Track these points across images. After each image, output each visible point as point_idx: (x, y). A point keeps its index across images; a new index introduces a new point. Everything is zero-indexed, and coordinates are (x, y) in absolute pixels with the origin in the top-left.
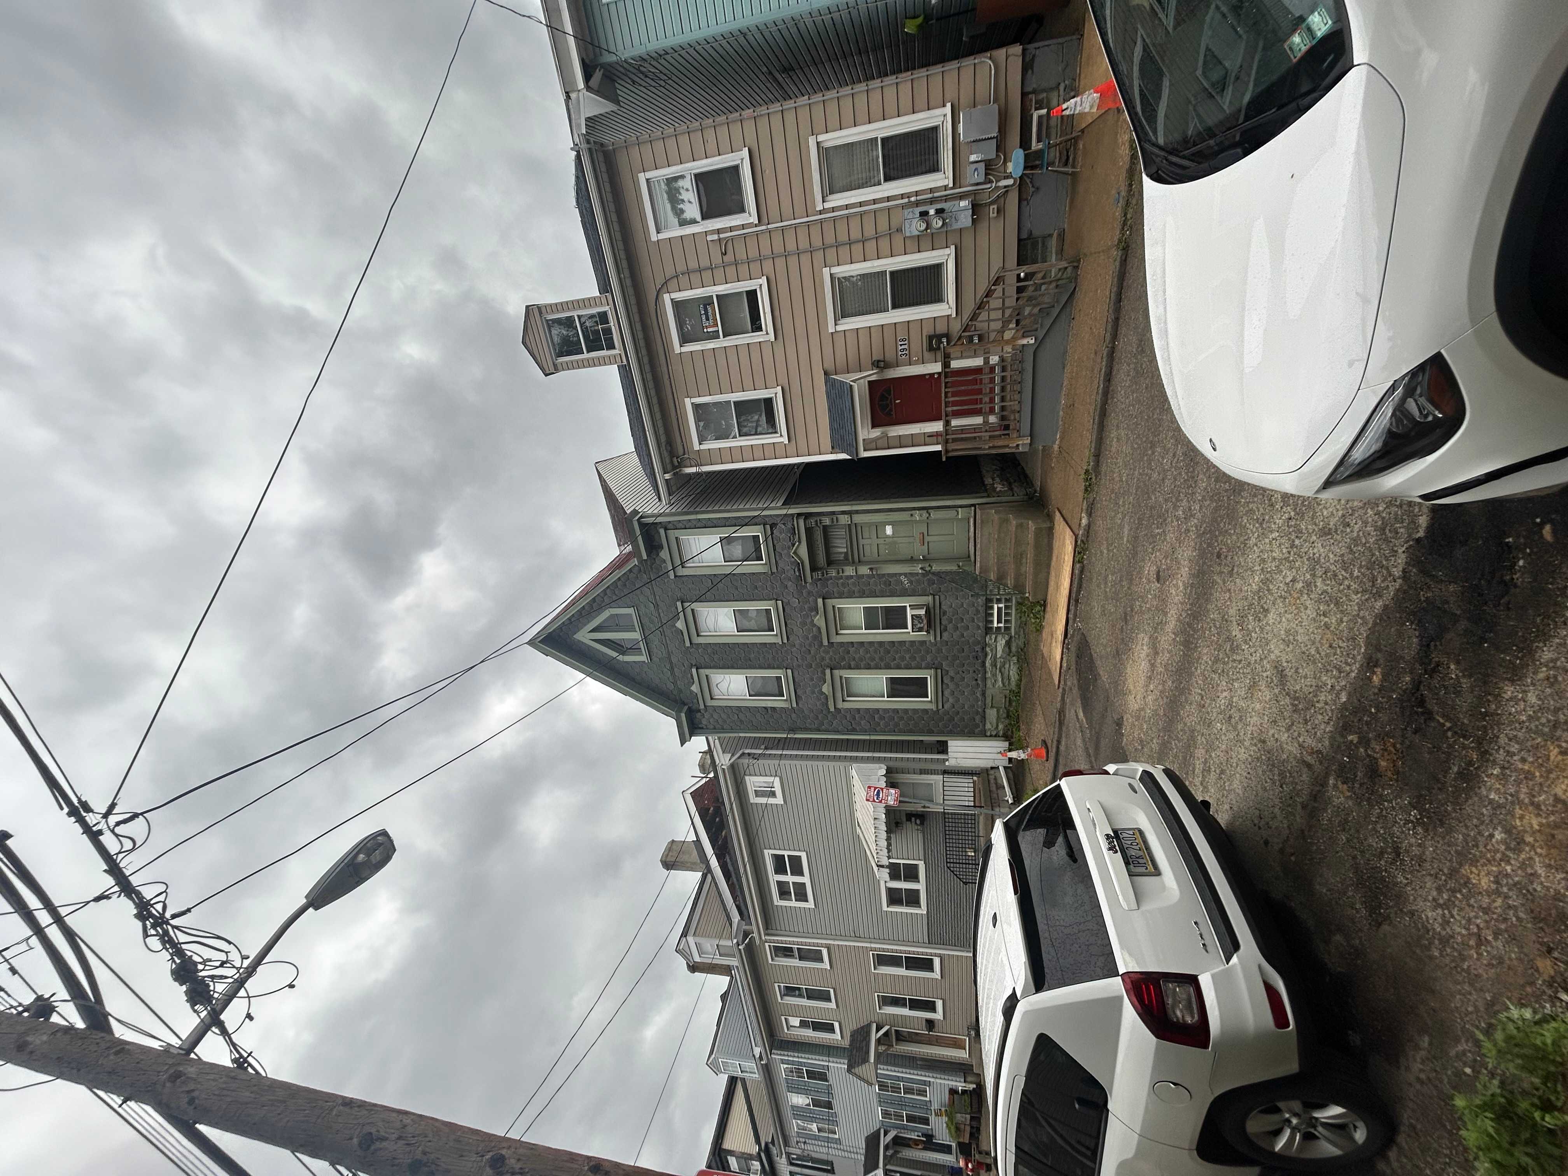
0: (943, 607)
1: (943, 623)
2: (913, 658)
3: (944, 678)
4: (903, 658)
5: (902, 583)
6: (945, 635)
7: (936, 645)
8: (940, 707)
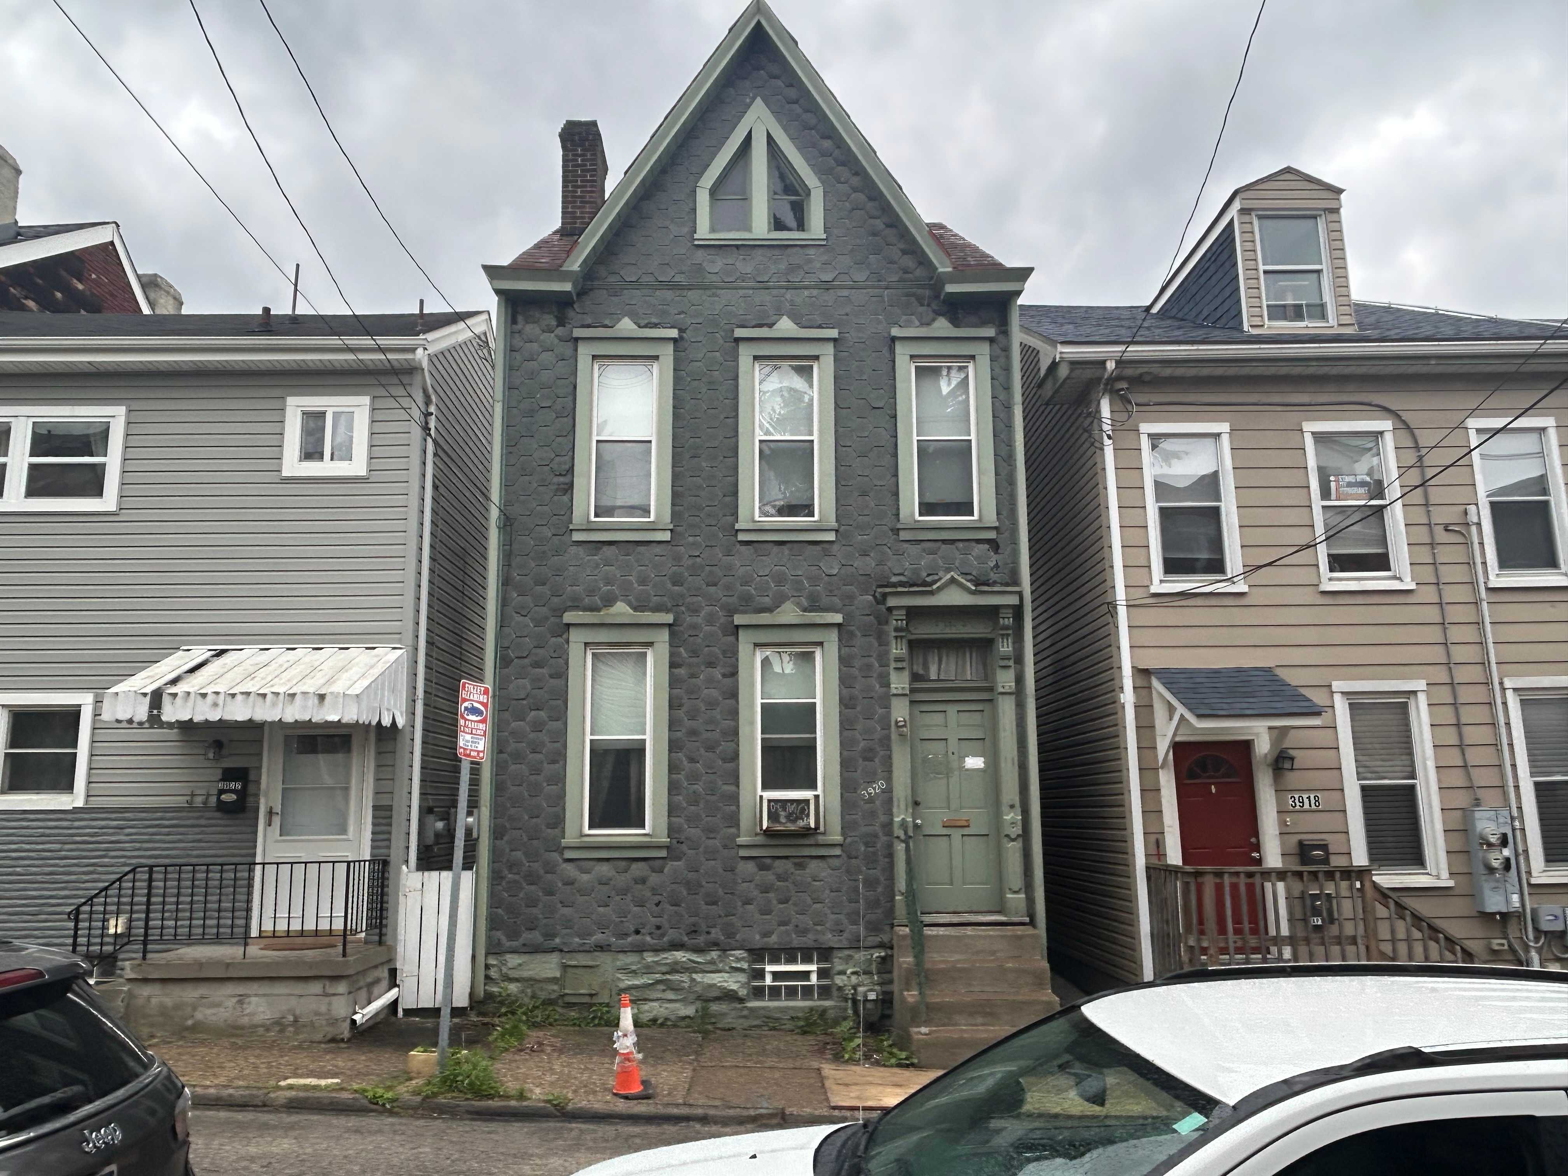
0: (813, 865)
1: (778, 863)
2: (694, 800)
3: (641, 865)
4: (694, 777)
5: (870, 783)
6: (751, 866)
7: (725, 847)
8: (569, 855)
